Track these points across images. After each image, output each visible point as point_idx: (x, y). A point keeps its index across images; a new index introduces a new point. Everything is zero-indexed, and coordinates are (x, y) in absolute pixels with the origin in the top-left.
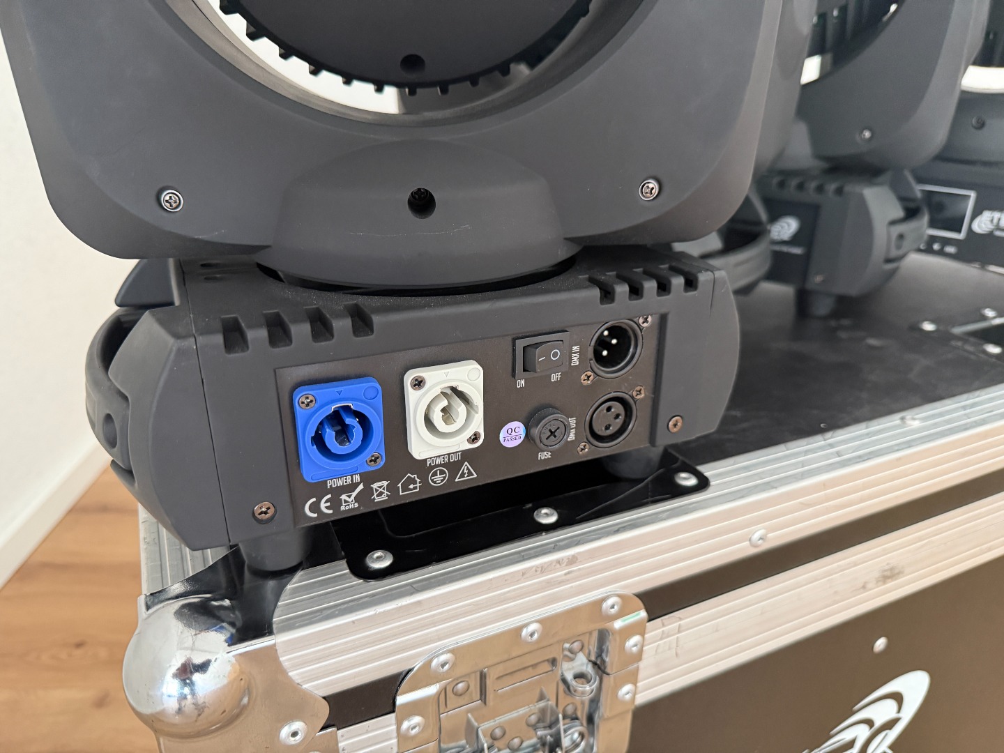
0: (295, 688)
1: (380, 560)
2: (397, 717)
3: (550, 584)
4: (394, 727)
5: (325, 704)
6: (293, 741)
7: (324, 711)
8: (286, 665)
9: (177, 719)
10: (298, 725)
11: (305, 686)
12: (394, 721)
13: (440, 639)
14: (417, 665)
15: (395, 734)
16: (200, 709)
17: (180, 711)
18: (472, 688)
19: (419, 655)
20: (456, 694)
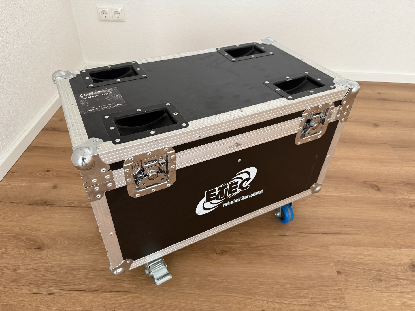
0: (103, 162)
1: (118, 140)
2: (124, 169)
3: (152, 145)
4: (123, 171)
5: (109, 166)
6: (103, 172)
7: (109, 167)
8: (101, 158)
9: (82, 167)
10: (104, 169)
11: (105, 162)
12: (123, 170)
13: (130, 155)
14: (126, 159)
15: (124, 172)
16: (86, 165)
17: (82, 165)
18: (139, 164)
19: (127, 157)
20: (136, 166)
